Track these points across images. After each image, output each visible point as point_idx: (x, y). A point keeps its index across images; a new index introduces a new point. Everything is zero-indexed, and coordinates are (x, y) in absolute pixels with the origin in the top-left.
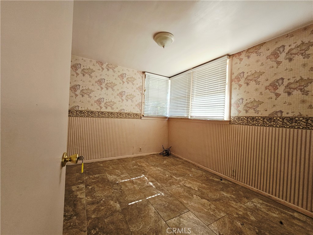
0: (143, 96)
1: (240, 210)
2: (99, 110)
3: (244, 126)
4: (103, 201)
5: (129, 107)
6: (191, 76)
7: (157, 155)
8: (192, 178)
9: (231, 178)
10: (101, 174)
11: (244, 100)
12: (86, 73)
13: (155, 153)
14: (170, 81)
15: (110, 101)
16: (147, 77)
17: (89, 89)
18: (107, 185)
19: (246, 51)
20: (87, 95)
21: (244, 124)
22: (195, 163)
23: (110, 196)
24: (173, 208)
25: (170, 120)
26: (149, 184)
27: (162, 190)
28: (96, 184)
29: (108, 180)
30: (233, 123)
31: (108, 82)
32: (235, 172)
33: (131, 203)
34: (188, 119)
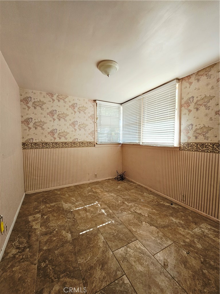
0: (96, 124)
1: (187, 236)
2: (53, 141)
3: (193, 152)
4: (56, 231)
5: (82, 136)
6: (141, 102)
7: (112, 179)
8: (144, 203)
9: (181, 202)
10: (57, 202)
11: (193, 126)
12: (37, 106)
13: (110, 178)
14: (122, 107)
15: (63, 131)
16: (99, 105)
17: (41, 121)
18: (62, 214)
19: (195, 74)
20: (40, 127)
21: (194, 150)
22: (148, 187)
23: (63, 226)
24: (121, 237)
25: (123, 146)
26: (101, 211)
27: (113, 217)
28: (51, 213)
29: (63, 209)
30: (183, 149)
31: (60, 113)
32: (185, 197)
33: (82, 232)
34: (139, 145)
